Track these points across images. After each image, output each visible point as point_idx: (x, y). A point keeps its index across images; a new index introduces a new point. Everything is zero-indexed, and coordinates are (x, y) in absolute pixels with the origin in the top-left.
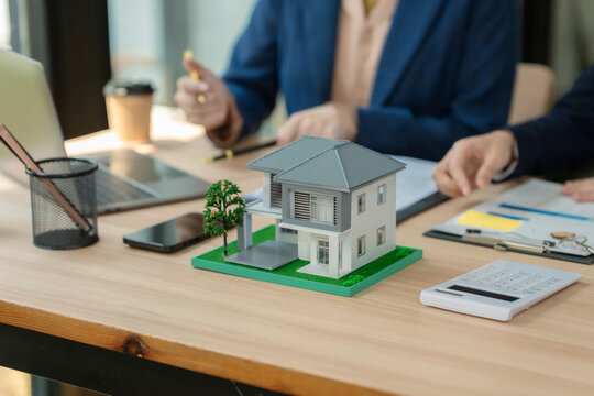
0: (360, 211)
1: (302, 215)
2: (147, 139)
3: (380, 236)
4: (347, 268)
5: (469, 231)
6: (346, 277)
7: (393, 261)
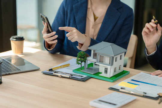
0: (116, 61)
1: (101, 61)
2: (22, 53)
3: (120, 68)
4: (112, 75)
5: (122, 88)
6: (111, 77)
7: (122, 74)
